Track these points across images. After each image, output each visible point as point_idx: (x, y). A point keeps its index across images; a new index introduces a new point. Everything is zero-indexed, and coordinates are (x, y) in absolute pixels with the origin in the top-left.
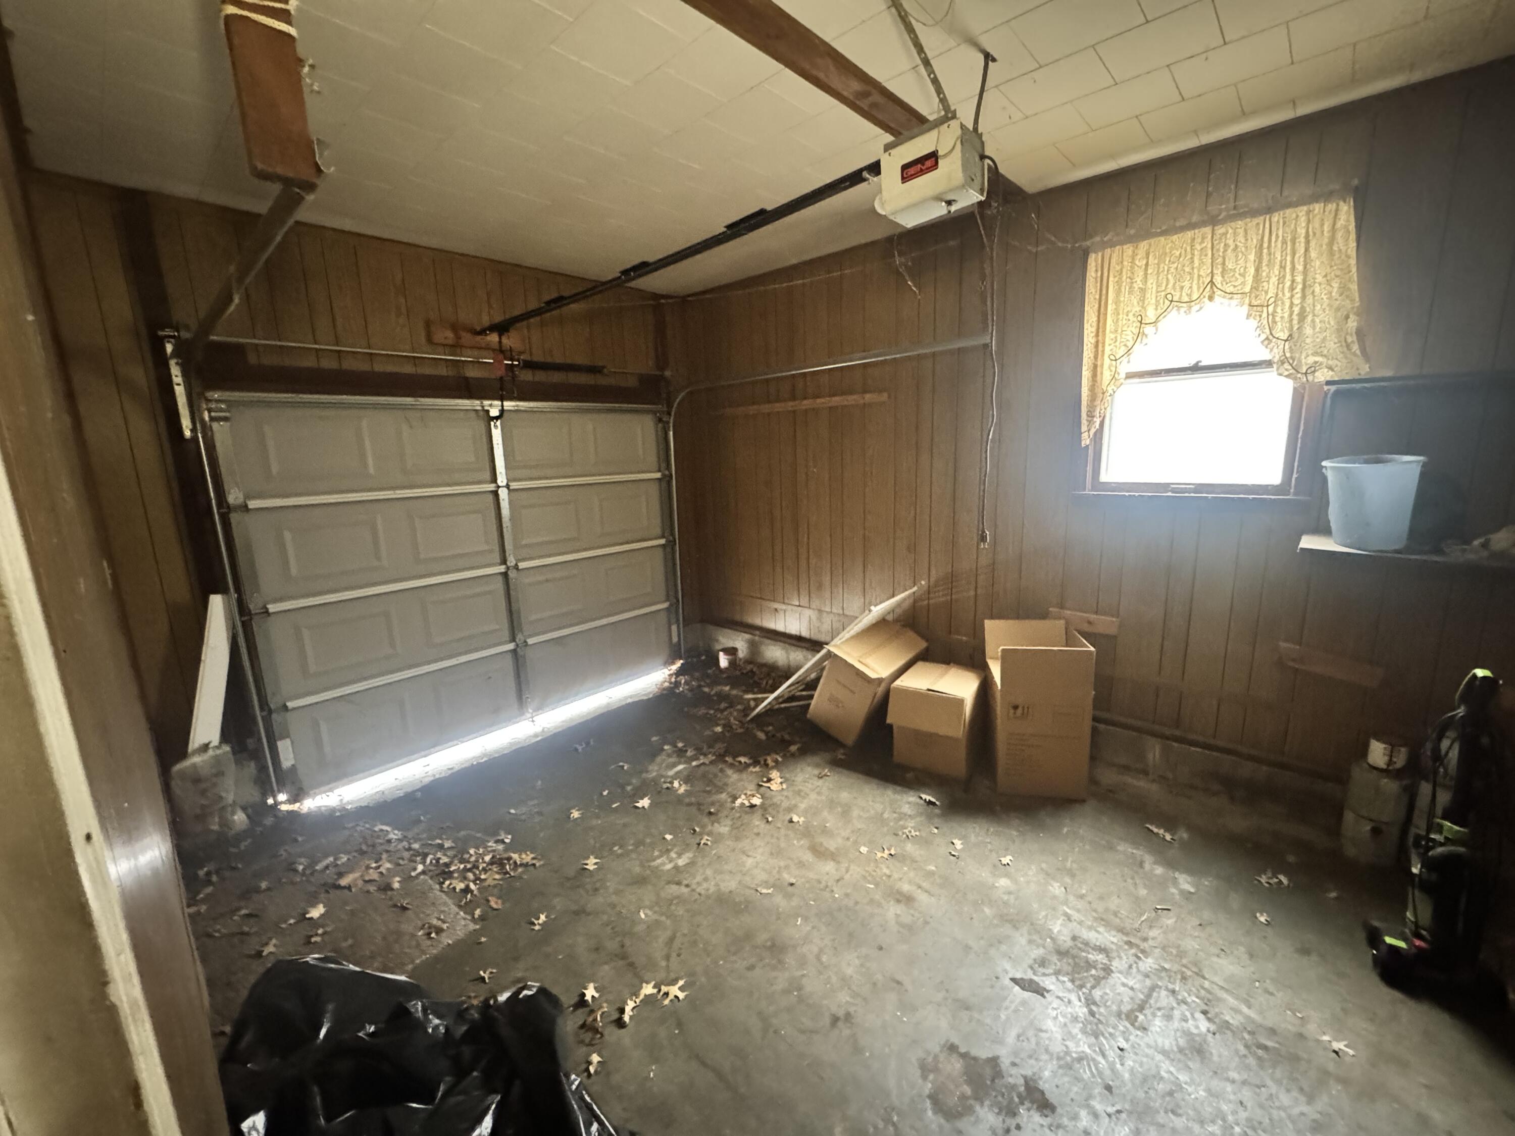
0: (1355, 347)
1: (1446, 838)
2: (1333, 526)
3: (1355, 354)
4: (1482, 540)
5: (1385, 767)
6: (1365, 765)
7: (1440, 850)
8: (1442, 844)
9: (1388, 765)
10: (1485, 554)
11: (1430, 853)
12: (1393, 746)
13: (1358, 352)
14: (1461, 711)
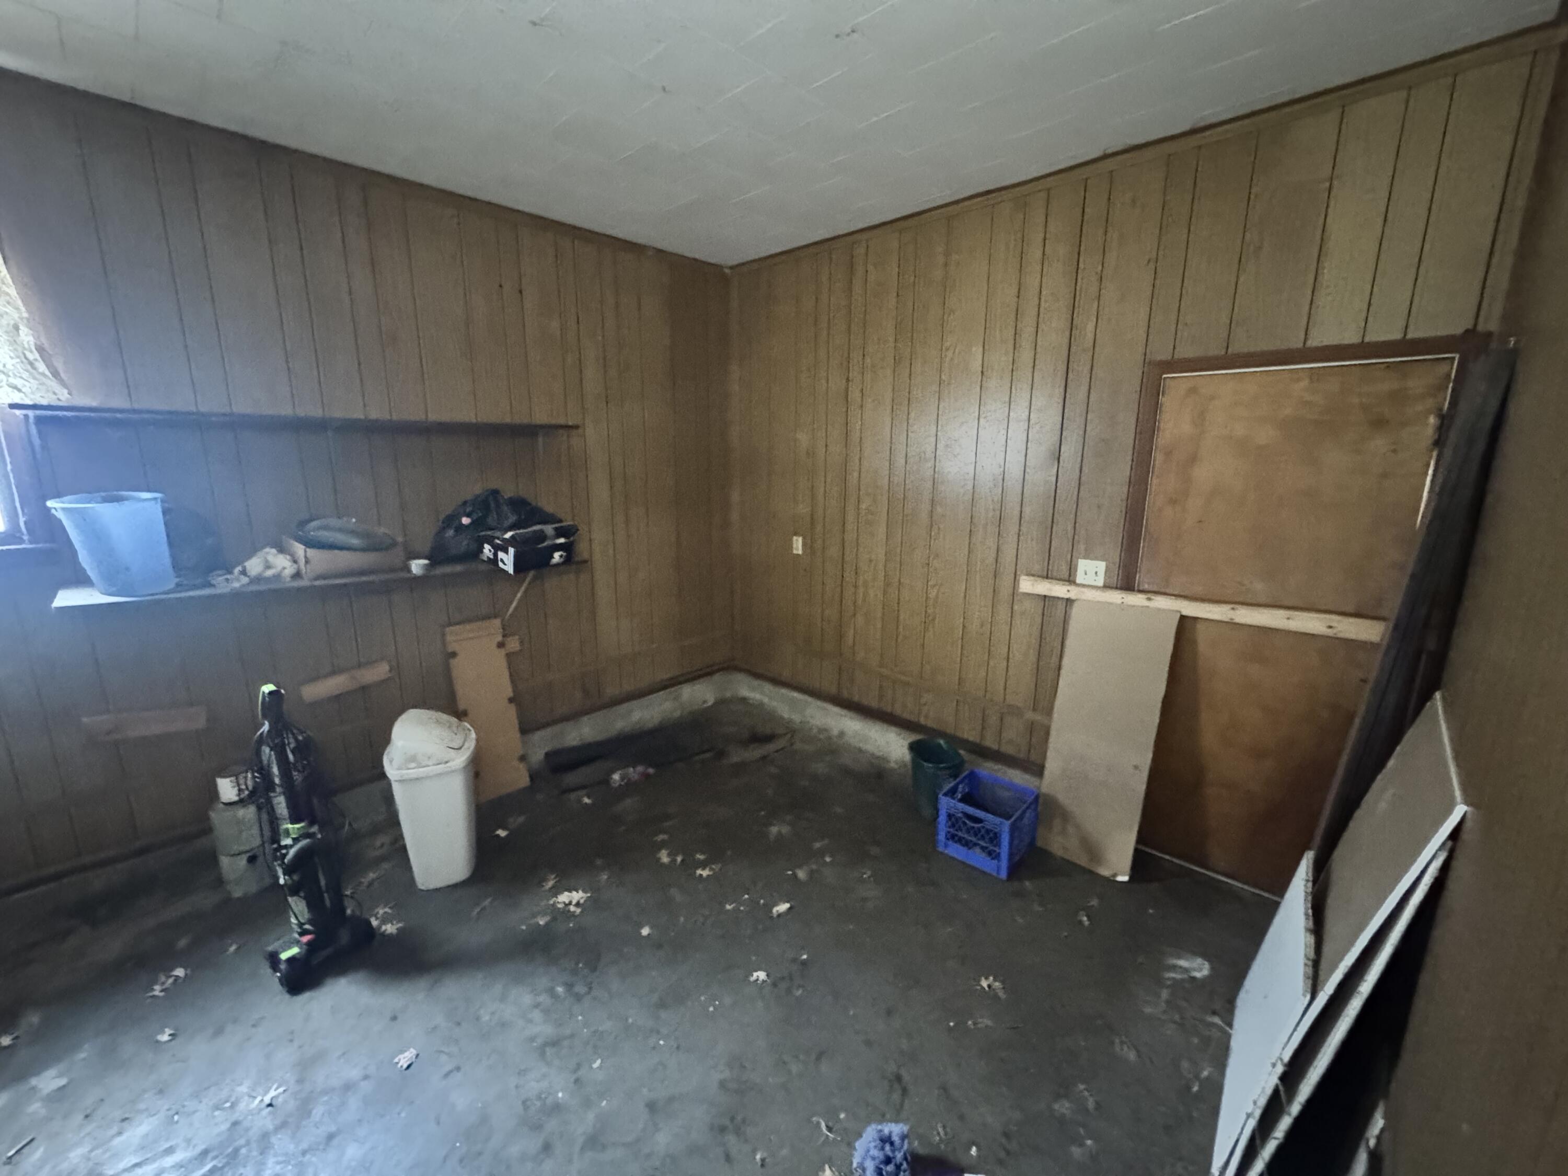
0: (42, 367)
1: (294, 839)
2: (91, 573)
3: (43, 374)
4: (239, 568)
5: (236, 799)
6: (221, 805)
7: (292, 852)
8: (291, 846)
9: (239, 795)
10: (245, 580)
11: (286, 861)
12: (237, 776)
13: (47, 373)
14: (266, 727)
